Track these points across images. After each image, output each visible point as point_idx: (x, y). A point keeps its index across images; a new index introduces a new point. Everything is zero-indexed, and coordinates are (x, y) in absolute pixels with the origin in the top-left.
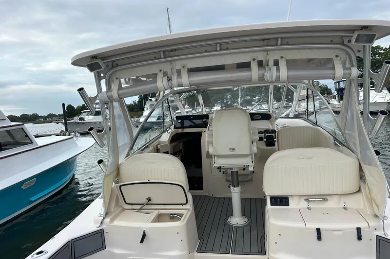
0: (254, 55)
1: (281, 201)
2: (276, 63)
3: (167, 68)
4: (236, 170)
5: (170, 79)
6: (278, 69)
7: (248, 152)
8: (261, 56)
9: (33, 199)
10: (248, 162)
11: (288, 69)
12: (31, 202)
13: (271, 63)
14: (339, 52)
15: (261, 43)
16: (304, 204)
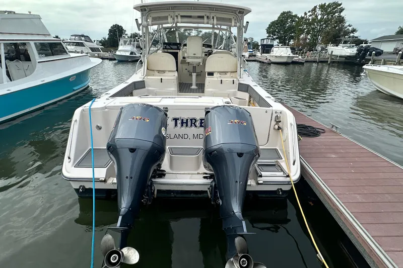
0: (206, 13)
1: (211, 74)
2: (213, 18)
3: (172, 14)
4: (195, 65)
5: (174, 19)
6: (213, 20)
7: (200, 56)
8: (208, 14)
9: (75, 88)
10: (200, 60)
11: (217, 20)
12: (74, 90)
13: (211, 17)
14: (234, 16)
15: (208, 9)
16: (219, 75)
